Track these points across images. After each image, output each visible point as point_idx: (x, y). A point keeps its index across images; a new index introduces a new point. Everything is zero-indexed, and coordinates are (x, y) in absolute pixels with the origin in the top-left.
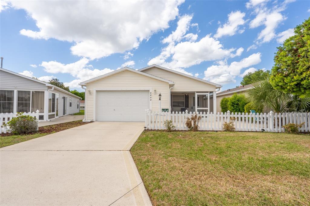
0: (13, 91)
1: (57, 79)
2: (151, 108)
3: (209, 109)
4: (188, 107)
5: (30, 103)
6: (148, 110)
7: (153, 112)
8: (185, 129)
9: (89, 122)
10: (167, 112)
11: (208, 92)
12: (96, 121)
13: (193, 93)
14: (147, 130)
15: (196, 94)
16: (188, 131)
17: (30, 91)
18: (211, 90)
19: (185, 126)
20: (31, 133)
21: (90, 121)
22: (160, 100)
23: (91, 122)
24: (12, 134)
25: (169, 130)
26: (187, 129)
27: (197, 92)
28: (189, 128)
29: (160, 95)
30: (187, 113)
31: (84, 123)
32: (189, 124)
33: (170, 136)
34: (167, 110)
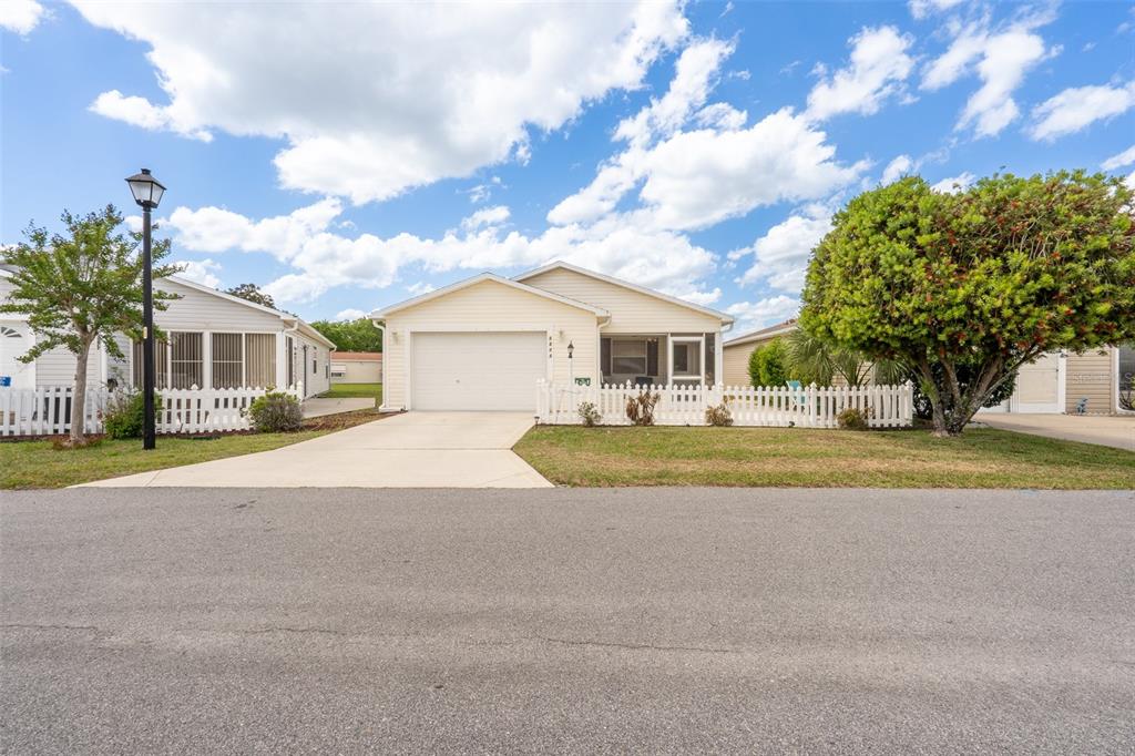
0: (201, 334)
1: (253, 286)
2: (550, 377)
3: (702, 377)
4: (657, 375)
5: (241, 364)
6: (543, 380)
7: (554, 385)
8: (626, 424)
9: (398, 412)
10: (584, 385)
11: (701, 334)
12: (413, 410)
13: (664, 337)
14: (542, 425)
15: (671, 340)
16: (633, 425)
17: (241, 335)
18: (710, 330)
19: (626, 416)
20: (292, 430)
21: (399, 409)
22: (570, 357)
23: (403, 411)
24: (252, 431)
25: (590, 424)
26: (628, 422)
27: (673, 334)
28: (633, 419)
29: (571, 346)
30: (629, 387)
31: (385, 415)
32: (632, 412)
33: (587, 432)
34: (587, 381)
